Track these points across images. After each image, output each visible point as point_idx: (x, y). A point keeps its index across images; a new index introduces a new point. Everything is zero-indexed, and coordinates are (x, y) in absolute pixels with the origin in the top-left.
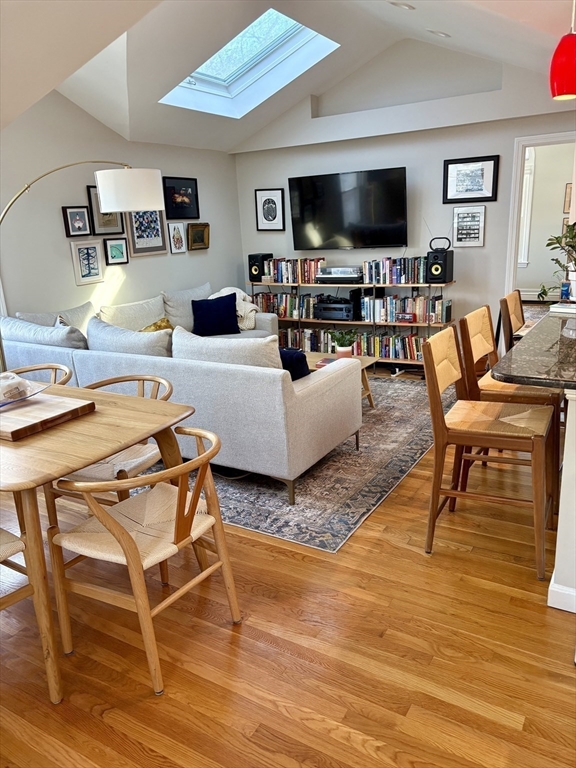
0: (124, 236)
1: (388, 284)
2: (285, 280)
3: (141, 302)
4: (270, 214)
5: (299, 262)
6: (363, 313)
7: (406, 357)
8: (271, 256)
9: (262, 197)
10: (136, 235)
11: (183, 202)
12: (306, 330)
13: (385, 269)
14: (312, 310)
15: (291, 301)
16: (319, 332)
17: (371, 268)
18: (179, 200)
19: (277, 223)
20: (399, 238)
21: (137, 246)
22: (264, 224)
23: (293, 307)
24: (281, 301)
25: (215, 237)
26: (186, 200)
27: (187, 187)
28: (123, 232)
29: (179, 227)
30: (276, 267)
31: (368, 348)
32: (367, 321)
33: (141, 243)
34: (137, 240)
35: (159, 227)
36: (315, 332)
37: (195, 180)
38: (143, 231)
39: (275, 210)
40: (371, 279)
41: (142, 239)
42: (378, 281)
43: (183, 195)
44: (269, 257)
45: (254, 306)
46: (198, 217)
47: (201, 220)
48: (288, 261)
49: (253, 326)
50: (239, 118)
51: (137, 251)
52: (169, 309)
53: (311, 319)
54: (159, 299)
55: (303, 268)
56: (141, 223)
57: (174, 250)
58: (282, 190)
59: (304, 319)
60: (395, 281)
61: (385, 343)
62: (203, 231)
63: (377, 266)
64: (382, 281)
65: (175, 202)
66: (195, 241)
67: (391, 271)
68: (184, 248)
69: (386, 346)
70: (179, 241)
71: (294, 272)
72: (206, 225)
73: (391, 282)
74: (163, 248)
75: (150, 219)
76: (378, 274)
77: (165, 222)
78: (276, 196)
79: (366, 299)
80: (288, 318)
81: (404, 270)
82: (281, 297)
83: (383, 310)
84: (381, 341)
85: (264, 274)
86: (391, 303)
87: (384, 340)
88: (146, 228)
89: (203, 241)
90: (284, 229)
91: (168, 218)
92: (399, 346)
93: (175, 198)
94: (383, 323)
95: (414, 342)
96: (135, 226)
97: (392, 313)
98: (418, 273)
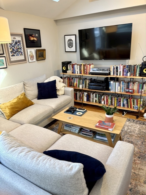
0: (4, 55)
1: (121, 76)
2: (76, 73)
3: (12, 86)
4: (70, 45)
5: (82, 66)
6: (110, 88)
7: (128, 107)
8: (71, 62)
9: (67, 38)
10: (11, 54)
11: (34, 40)
12: (85, 93)
13: (121, 69)
14: (87, 85)
15: (79, 81)
16: (90, 94)
17: (114, 68)
18: (32, 39)
19: (73, 49)
20: (126, 56)
21: (12, 60)
22: (68, 49)
23: (79, 84)
24: (75, 81)
25: (48, 54)
26: (35, 39)
27: (36, 33)
28: (3, 54)
29: (32, 51)
30: (73, 67)
31: (111, 102)
32: (111, 91)
33: (13, 59)
34: (11, 57)
35: (22, 51)
36: (88, 94)
37: (39, 30)
38: (14, 53)
39: (72, 43)
40: (114, 73)
41: (14, 57)
42: (117, 74)
43: (33, 37)
44: (70, 63)
45: (64, 84)
46: (41, 47)
47: (42, 48)
48: (78, 65)
49: (63, 93)
50: (57, 2)
51: (11, 62)
52: (26, 87)
53: (87, 89)
54: (22, 83)
55: (84, 68)
56: (13, 50)
57: (30, 61)
58: (75, 35)
59: (84, 89)
60: (125, 75)
61: (119, 100)
62: (43, 53)
63: (117, 68)
64: (119, 74)
65: (30, 40)
66: (39, 57)
67: (123, 70)
68: (35, 60)
69: (119, 102)
70: (32, 57)
71: (80, 70)
72: (44, 50)
73: (123, 75)
74: (25, 60)
75: (18, 47)
76: (117, 71)
77: (26, 49)
78: (73, 38)
79: (112, 82)
80: (77, 88)
81: (129, 70)
82: (75, 79)
83: (119, 87)
84: (117, 100)
85: (68, 70)
86: (123, 84)
87: (119, 99)
88: (16, 51)
89: (43, 56)
90: (76, 51)
91: (27, 47)
92: (125, 102)
93: (30, 38)
94: (119, 92)
95: (132, 101)
96: (10, 50)
97: (123, 88)
98: (136, 72)
